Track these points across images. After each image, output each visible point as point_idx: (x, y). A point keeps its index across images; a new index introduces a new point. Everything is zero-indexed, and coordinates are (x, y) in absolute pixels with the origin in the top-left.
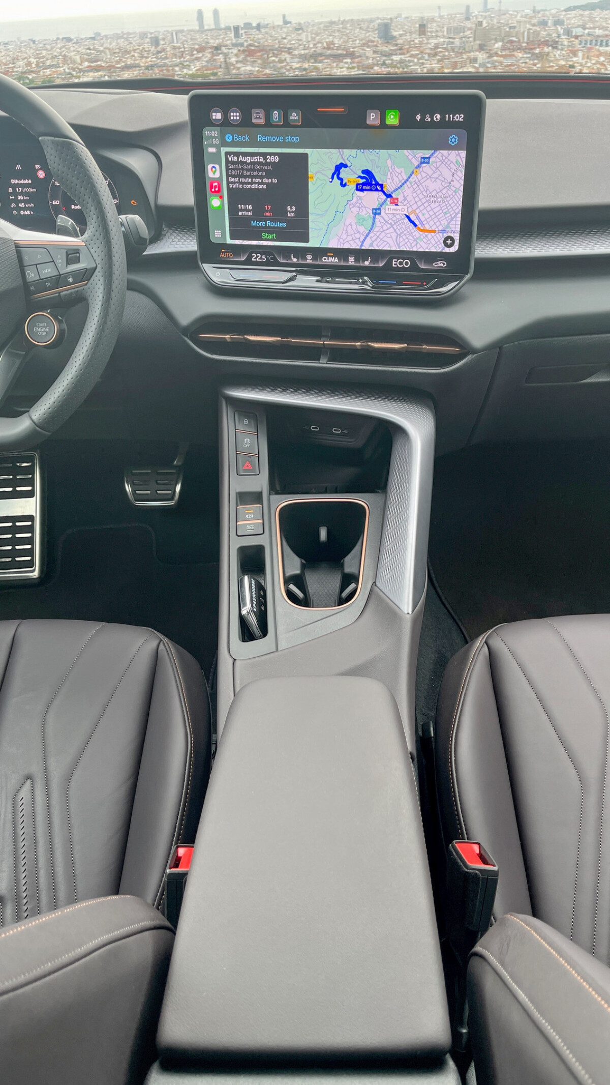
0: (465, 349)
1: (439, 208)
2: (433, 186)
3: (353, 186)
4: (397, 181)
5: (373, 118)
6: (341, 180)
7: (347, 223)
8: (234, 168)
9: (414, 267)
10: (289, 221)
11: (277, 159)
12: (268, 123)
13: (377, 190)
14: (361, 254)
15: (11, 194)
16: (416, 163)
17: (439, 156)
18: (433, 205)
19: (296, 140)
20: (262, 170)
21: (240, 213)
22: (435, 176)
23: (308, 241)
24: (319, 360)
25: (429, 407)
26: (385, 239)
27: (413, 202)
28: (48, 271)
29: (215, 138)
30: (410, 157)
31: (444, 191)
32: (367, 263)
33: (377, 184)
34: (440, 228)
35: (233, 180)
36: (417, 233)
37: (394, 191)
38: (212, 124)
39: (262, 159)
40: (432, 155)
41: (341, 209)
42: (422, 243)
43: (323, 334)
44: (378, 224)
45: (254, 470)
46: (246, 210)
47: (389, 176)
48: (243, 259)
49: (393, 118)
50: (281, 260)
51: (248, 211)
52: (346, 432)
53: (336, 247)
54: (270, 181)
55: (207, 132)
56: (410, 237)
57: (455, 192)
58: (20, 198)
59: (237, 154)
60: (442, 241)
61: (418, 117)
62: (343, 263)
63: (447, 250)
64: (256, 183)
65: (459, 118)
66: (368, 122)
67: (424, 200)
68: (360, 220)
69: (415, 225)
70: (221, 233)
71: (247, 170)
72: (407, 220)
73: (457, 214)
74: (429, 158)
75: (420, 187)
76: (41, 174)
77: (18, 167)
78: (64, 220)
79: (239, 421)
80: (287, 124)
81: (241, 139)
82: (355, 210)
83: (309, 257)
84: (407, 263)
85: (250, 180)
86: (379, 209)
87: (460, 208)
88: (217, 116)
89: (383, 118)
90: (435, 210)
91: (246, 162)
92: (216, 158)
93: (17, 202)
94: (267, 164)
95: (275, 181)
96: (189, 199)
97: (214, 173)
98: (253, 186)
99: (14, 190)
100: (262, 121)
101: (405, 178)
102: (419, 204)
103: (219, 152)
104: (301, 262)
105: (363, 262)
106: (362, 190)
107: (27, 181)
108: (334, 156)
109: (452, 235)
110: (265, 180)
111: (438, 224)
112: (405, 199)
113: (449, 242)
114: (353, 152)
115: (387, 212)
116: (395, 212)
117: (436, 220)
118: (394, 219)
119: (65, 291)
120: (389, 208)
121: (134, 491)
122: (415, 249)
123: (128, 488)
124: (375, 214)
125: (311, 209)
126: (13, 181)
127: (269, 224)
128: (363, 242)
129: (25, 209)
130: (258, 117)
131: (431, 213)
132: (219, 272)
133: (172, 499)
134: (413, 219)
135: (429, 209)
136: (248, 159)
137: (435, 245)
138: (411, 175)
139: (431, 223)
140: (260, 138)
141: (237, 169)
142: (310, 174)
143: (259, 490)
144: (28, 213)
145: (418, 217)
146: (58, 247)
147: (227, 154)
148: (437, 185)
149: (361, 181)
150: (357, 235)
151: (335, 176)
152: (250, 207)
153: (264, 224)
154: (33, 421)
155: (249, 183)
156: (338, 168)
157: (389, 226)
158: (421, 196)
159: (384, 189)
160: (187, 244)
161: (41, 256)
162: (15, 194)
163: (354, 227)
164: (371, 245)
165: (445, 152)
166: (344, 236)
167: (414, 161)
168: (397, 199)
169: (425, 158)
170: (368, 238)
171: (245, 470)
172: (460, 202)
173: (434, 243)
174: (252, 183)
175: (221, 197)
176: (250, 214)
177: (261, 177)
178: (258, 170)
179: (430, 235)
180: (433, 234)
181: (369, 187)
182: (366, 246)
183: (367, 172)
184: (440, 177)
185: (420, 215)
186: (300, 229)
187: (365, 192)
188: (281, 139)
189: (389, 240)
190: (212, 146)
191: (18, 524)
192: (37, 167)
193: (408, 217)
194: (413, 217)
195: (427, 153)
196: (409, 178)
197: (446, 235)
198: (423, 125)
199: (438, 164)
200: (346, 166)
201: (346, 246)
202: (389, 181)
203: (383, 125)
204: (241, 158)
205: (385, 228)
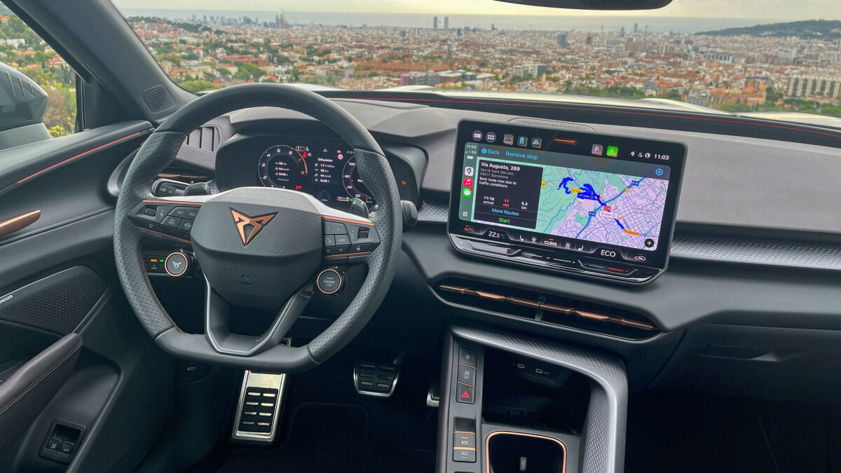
0: (657, 328)
1: (643, 218)
2: (640, 202)
3: (576, 194)
4: (611, 195)
5: (597, 150)
6: (567, 189)
7: (567, 220)
8: (485, 171)
9: (619, 257)
10: (522, 212)
11: (519, 169)
12: (516, 145)
13: (594, 199)
14: (576, 242)
15: (316, 168)
16: (628, 184)
17: (647, 182)
18: (639, 215)
19: (535, 158)
20: (506, 175)
21: (484, 202)
22: (643, 195)
23: (534, 228)
24: (534, 318)
25: (621, 367)
26: (597, 234)
27: (623, 211)
28: (342, 241)
29: (474, 150)
30: (624, 180)
31: (649, 207)
32: (580, 250)
33: (595, 194)
34: (643, 232)
35: (483, 179)
36: (624, 234)
37: (608, 201)
38: (473, 141)
39: (507, 168)
40: (641, 180)
41: (564, 209)
42: (627, 241)
43: (539, 298)
44: (593, 223)
45: (470, 400)
46: (490, 201)
47: (605, 191)
48: (481, 234)
49: (612, 152)
50: (512, 239)
51: (492, 201)
52: (547, 373)
53: (556, 234)
54: (511, 183)
55: (468, 145)
56: (618, 236)
57: (658, 208)
58: (323, 171)
59: (489, 162)
60: (643, 242)
61: (633, 154)
62: (560, 247)
63: (647, 249)
64: (499, 183)
65: (666, 157)
66: (592, 152)
67: (631, 211)
68: (578, 218)
69: (623, 228)
70: (468, 213)
71: (494, 174)
72: (616, 223)
73: (657, 224)
74: (639, 182)
75: (630, 201)
76: (340, 157)
77: (325, 150)
78: (358, 201)
79: (462, 356)
80: (529, 146)
81: (493, 153)
82: (575, 211)
83: (534, 239)
84: (613, 254)
85: (496, 181)
86: (595, 212)
87: (661, 220)
88: (478, 136)
89: (605, 151)
90: (640, 219)
91: (494, 169)
92: (472, 163)
93: (319, 173)
94: (510, 171)
95: (515, 183)
96: (446, 185)
97: (469, 173)
98: (498, 185)
99: (319, 165)
100: (511, 143)
101: (618, 193)
102: (628, 213)
103: (475, 160)
104: (526, 242)
105: (577, 248)
106: (582, 198)
107: (329, 160)
108: (564, 172)
109: (652, 238)
110: (507, 182)
111: (641, 229)
112: (616, 208)
113: (649, 243)
114: (579, 171)
115: (601, 215)
116: (607, 216)
117: (640, 226)
118: (606, 221)
119: (352, 256)
120: (602, 213)
121: (359, 381)
122: (620, 245)
123: (355, 377)
124: (591, 216)
125: (540, 206)
126: (319, 159)
127: (506, 212)
128: (578, 234)
129: (323, 178)
130: (509, 140)
131: (637, 221)
132: (462, 241)
133: (388, 392)
134: (621, 223)
135: (635, 217)
136: (497, 167)
137: (638, 243)
138: (623, 192)
139: (636, 228)
140: (508, 153)
141: (487, 172)
142: (543, 182)
143: (472, 417)
144: (326, 181)
145: (625, 222)
146: (353, 224)
147: (481, 161)
148: (643, 202)
149: (582, 191)
150: (575, 229)
151: (562, 186)
152: (493, 199)
153: (501, 212)
154: (310, 353)
155: (494, 183)
156: (565, 181)
157: (601, 225)
158: (629, 208)
159: (601, 200)
160: (441, 216)
161: (340, 229)
162: (319, 168)
163: (573, 222)
164: (585, 237)
165: (652, 180)
166: (564, 228)
167: (626, 182)
168: (610, 207)
169: (635, 182)
170: (583, 232)
171: (463, 399)
172: (661, 216)
173: (637, 242)
174: (497, 183)
175: (472, 190)
176: (492, 203)
177: (505, 180)
178: (503, 175)
179: (634, 237)
180: (637, 236)
181: (587, 197)
182: (581, 237)
183: (587, 186)
184: (646, 197)
185: (627, 221)
186: (530, 217)
187: (585, 200)
188: (524, 156)
189: (601, 236)
190: (471, 155)
191: (265, 395)
192: (339, 152)
193: (617, 221)
194: (621, 222)
195: (637, 179)
196: (621, 194)
197: (647, 238)
198: (636, 159)
199: (646, 187)
200: (572, 180)
201: (565, 235)
202: (604, 194)
203: (604, 155)
204: (491, 165)
205: (598, 226)
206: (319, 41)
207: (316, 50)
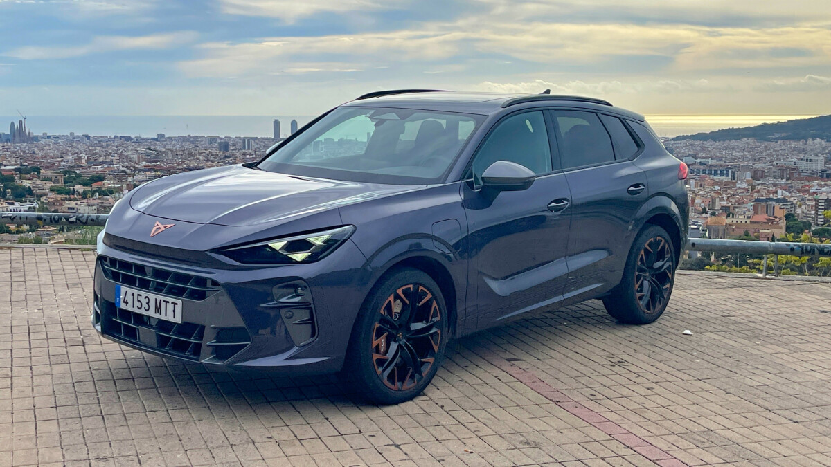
206: (84, 161)
207: (79, 176)
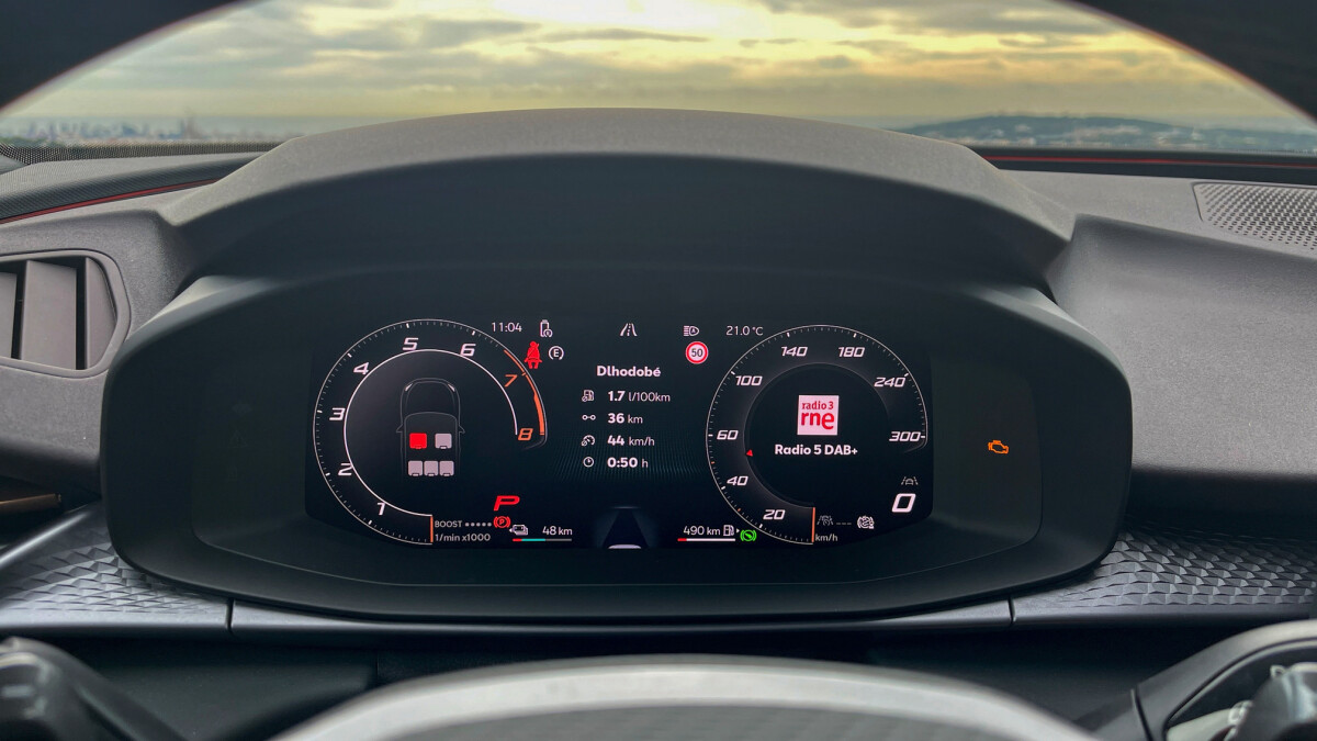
15: (589, 408)
58: (617, 418)
77: (627, 330)
93: (603, 430)
99: (601, 395)
107: (646, 372)
126: (603, 371)
129: (619, 452)
144: (633, 463)
192: (688, 330)
